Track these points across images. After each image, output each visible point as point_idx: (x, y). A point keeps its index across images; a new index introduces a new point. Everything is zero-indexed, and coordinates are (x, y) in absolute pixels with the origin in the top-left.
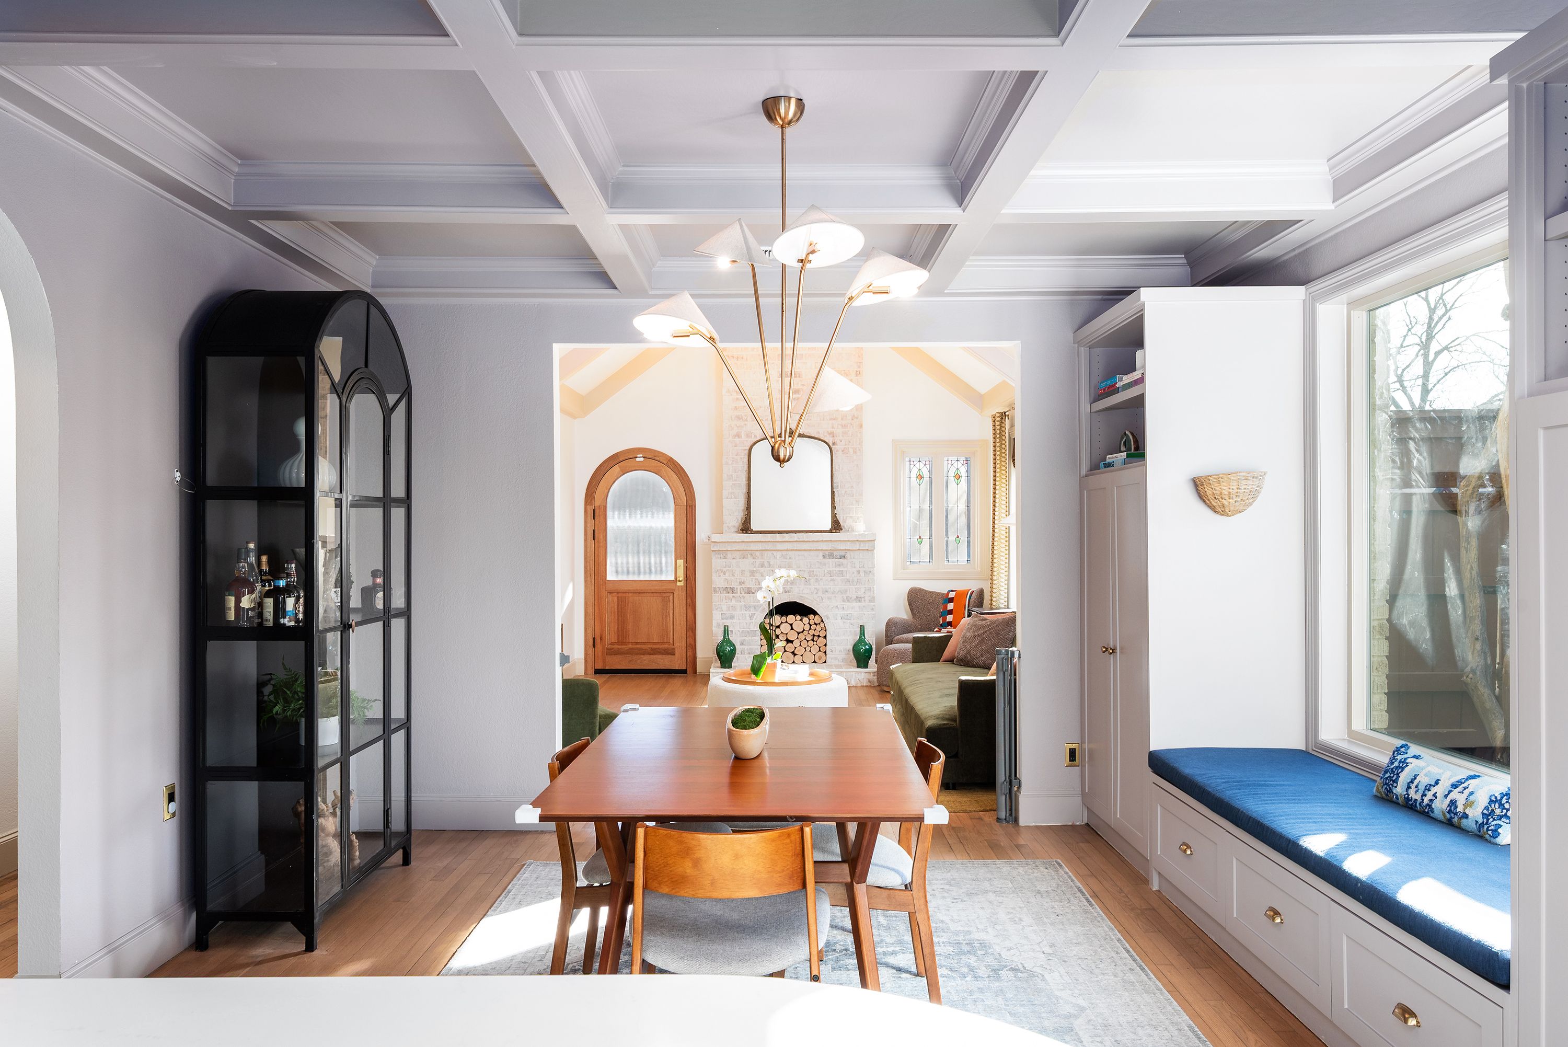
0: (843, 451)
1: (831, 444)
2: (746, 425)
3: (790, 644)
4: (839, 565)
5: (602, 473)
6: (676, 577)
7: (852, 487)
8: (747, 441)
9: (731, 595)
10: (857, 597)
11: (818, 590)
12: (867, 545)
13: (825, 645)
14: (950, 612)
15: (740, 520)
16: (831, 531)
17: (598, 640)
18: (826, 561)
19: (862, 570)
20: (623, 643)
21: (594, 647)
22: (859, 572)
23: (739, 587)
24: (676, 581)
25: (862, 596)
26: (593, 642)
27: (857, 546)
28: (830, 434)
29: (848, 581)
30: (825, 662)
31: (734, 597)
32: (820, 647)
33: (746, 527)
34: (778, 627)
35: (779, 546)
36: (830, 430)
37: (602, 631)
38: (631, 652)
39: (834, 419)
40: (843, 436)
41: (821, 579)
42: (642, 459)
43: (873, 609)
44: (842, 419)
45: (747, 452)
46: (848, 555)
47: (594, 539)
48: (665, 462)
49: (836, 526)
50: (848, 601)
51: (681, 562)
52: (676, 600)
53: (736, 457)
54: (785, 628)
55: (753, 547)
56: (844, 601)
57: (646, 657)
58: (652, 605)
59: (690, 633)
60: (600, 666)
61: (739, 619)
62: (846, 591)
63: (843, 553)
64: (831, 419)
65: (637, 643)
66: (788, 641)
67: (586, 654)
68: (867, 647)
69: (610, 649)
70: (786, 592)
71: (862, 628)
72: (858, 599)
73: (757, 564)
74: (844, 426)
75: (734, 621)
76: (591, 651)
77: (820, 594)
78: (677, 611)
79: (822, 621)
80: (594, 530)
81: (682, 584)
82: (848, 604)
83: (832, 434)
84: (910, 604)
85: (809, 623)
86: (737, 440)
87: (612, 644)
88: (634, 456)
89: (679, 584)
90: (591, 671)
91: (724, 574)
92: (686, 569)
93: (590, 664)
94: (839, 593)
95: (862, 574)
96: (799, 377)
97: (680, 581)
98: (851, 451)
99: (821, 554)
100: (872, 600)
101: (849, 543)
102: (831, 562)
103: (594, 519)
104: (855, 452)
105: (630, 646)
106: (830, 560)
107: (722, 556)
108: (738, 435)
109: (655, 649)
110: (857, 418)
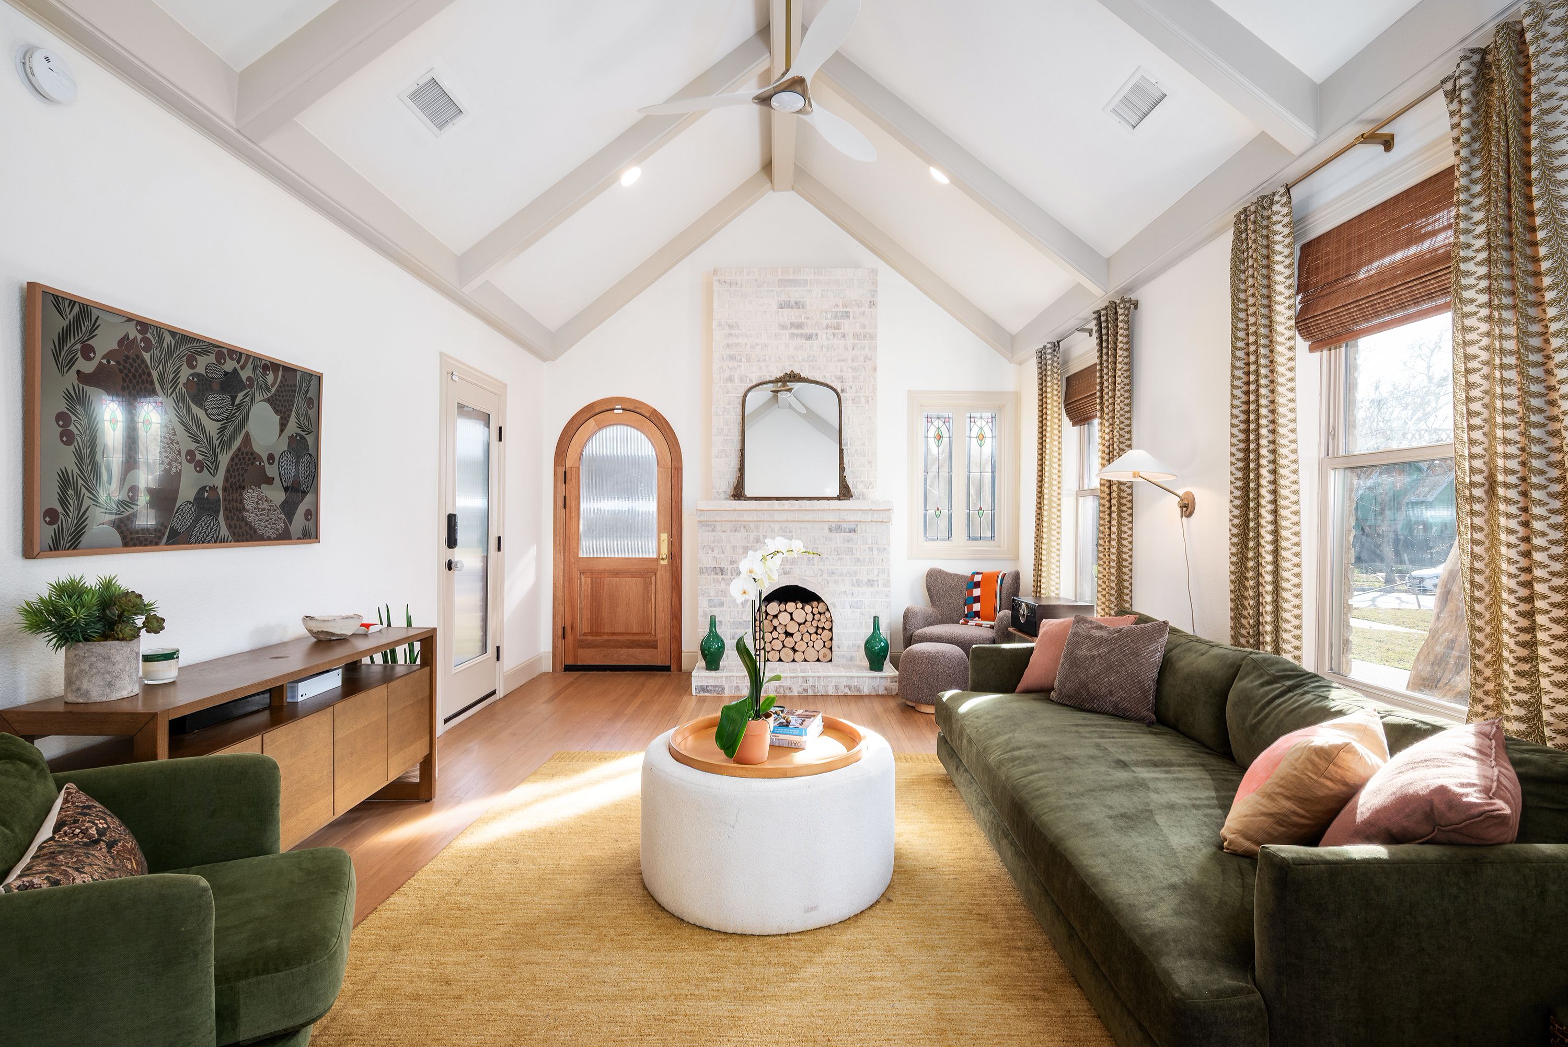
0: (853, 400)
1: (839, 391)
2: (740, 366)
3: (789, 639)
4: (848, 541)
5: (575, 428)
6: (659, 554)
7: (864, 444)
8: (741, 386)
9: (720, 577)
10: (869, 581)
11: (822, 572)
12: (882, 516)
13: (831, 639)
14: (977, 600)
15: (732, 484)
16: (838, 498)
17: (568, 630)
18: (833, 535)
19: (874, 547)
20: (598, 634)
21: (564, 638)
22: (871, 549)
23: (730, 567)
24: (657, 560)
25: (875, 579)
26: (562, 633)
27: (869, 517)
28: (838, 379)
29: (858, 560)
30: (831, 661)
31: (723, 579)
32: (824, 642)
33: (738, 493)
34: (776, 616)
35: (777, 517)
36: (838, 373)
37: (573, 617)
38: (605, 645)
39: (843, 361)
40: (853, 381)
41: (827, 558)
42: (621, 411)
43: (887, 596)
44: (853, 361)
45: (741, 399)
46: (859, 529)
47: (565, 508)
48: (647, 415)
49: (845, 492)
50: (859, 585)
51: (665, 536)
52: (659, 582)
53: (727, 406)
54: (784, 618)
55: (747, 517)
56: (853, 585)
57: (624, 651)
58: (631, 587)
59: (675, 622)
60: (570, 662)
61: (730, 607)
62: (856, 573)
63: (852, 526)
64: (839, 361)
65: (614, 634)
66: (788, 634)
67: (554, 647)
68: (883, 644)
69: (582, 641)
70: (785, 573)
71: (876, 620)
72: (870, 583)
73: (751, 540)
74: (855, 369)
75: (724, 609)
76: (560, 642)
77: (825, 576)
78: (659, 597)
79: (828, 609)
80: (565, 497)
81: (665, 562)
82: (858, 588)
83: (841, 379)
84: (929, 589)
85: (812, 612)
86: (729, 385)
87: (585, 634)
88: (612, 407)
89: (662, 562)
90: (560, 668)
91: (713, 551)
92: (671, 544)
93: (558, 657)
94: (848, 575)
95: (875, 552)
96: (803, 308)
97: (663, 559)
98: (863, 400)
99: (826, 527)
100: (887, 584)
101: (860, 513)
102: (838, 536)
103: (565, 483)
104: (867, 402)
105: (606, 637)
106: (838, 535)
107: (710, 529)
108: (731, 379)
109: (634, 641)
110: (870, 359)
